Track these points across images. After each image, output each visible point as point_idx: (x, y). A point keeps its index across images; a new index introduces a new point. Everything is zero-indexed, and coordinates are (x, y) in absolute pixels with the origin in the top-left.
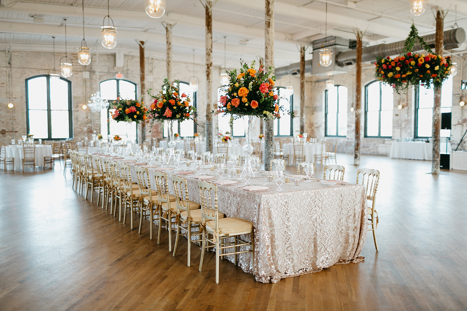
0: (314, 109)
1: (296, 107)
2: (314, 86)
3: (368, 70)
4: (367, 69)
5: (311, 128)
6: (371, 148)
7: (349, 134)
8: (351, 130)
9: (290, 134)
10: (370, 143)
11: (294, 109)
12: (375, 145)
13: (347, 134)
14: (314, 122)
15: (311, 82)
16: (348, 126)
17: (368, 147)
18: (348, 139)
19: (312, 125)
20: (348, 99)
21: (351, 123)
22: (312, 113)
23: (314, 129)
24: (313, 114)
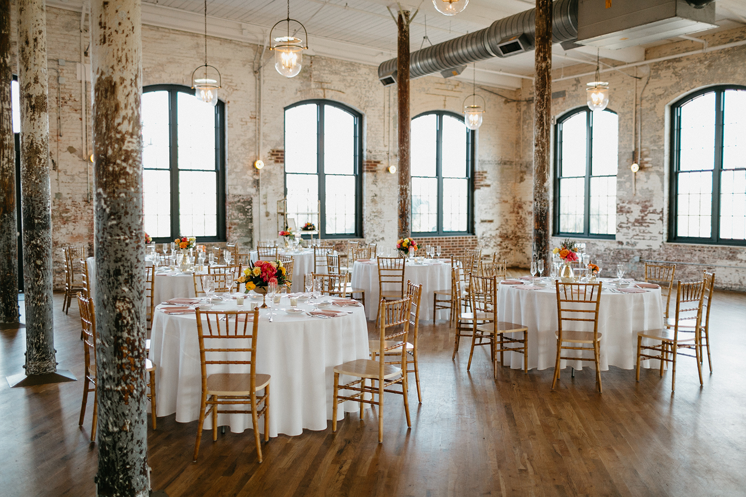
0: (524, 169)
1: (483, 162)
2: (525, 112)
3: (685, 63)
4: (678, 60)
5: (518, 213)
6: (691, 268)
7: (624, 230)
8: (628, 222)
9: (465, 229)
10: (688, 256)
11: (477, 168)
12: (702, 261)
13: (618, 231)
14: (523, 200)
15: (518, 101)
16: (620, 210)
17: (682, 267)
18: (621, 243)
19: (520, 207)
20: (620, 141)
21: (630, 202)
22: (518, 178)
23: (523, 216)
24: (522, 180)
